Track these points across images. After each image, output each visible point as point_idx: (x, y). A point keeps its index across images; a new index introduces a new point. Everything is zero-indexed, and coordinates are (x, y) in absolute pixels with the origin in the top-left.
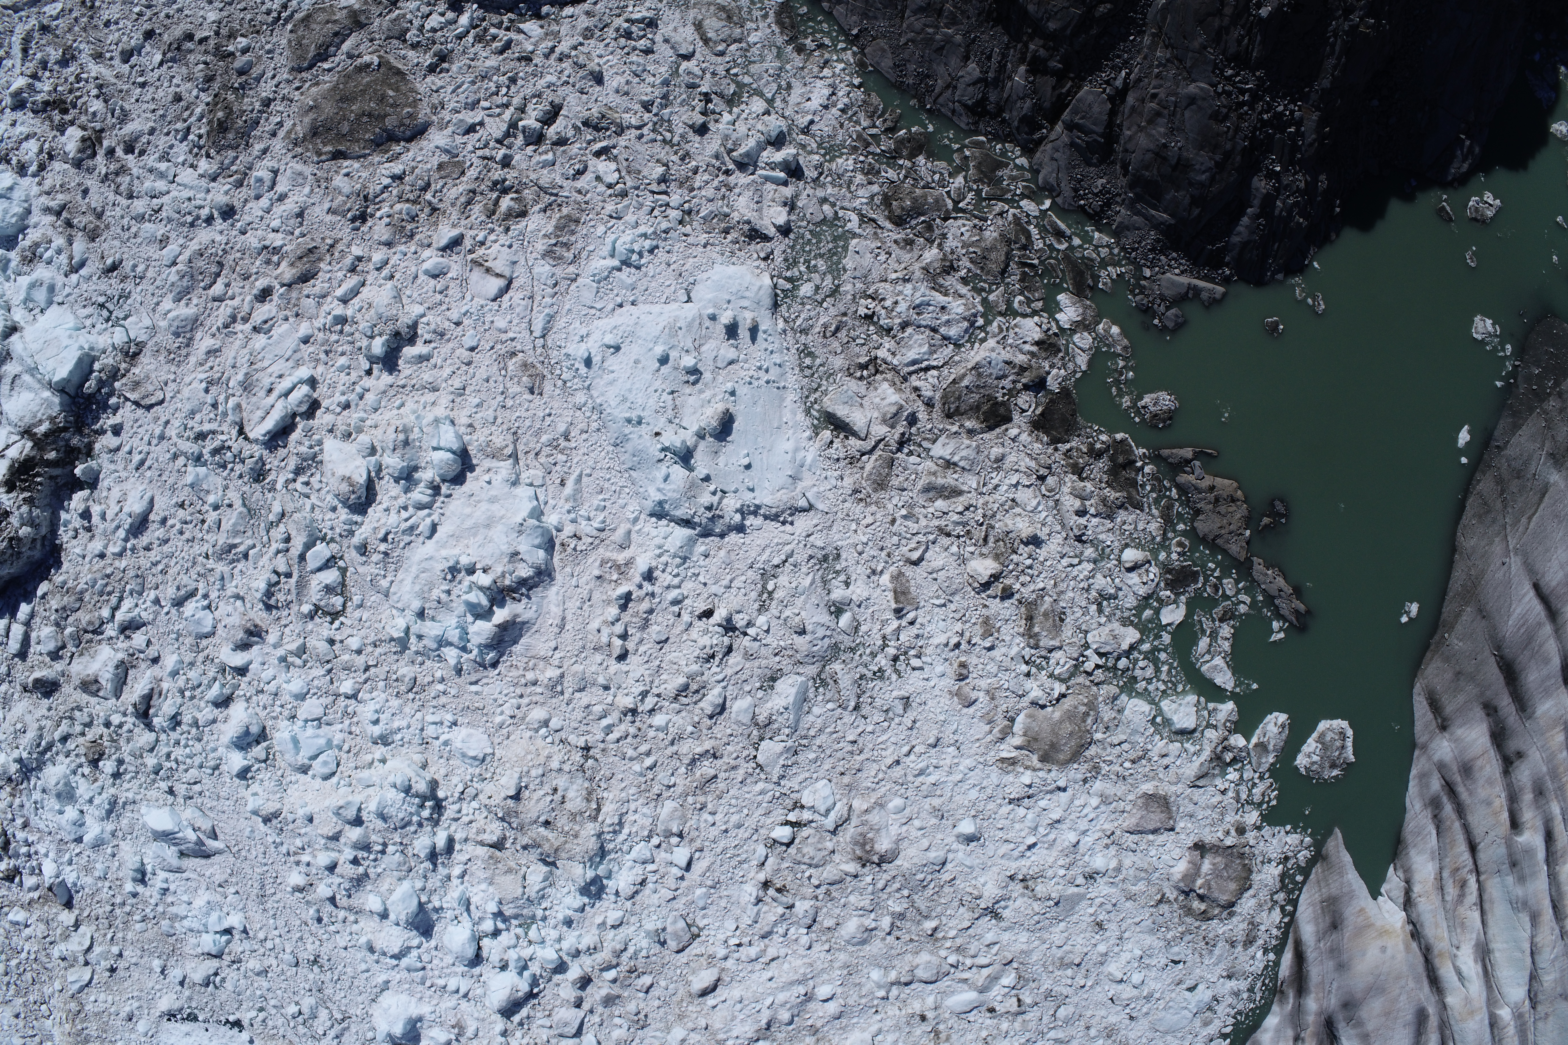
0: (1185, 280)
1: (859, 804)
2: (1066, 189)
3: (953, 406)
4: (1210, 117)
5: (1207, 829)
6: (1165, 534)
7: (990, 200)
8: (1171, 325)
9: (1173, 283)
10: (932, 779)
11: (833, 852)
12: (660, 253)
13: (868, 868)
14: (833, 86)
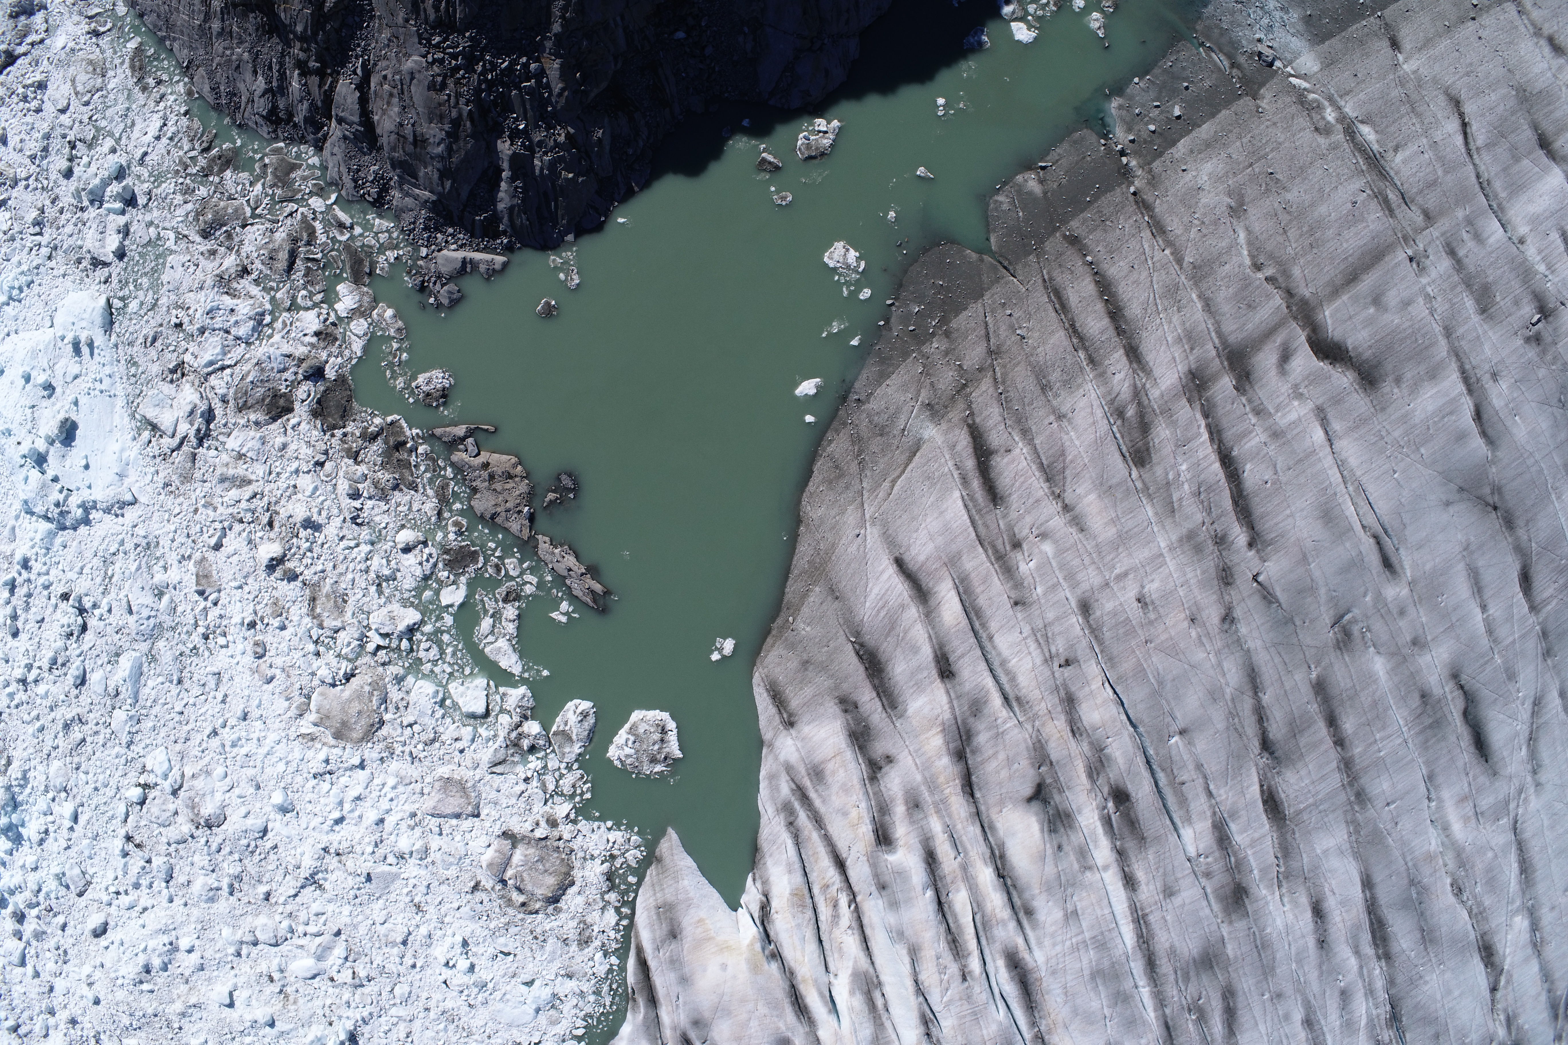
0: (461, 254)
1: (188, 771)
2: (347, 180)
3: (241, 402)
4: (429, 89)
5: (516, 819)
6: (439, 514)
7: (282, 202)
8: (445, 302)
9: (447, 259)
10: (244, 751)
11: (176, 813)
12: (35, 287)
13: (201, 830)
14: (165, 119)
